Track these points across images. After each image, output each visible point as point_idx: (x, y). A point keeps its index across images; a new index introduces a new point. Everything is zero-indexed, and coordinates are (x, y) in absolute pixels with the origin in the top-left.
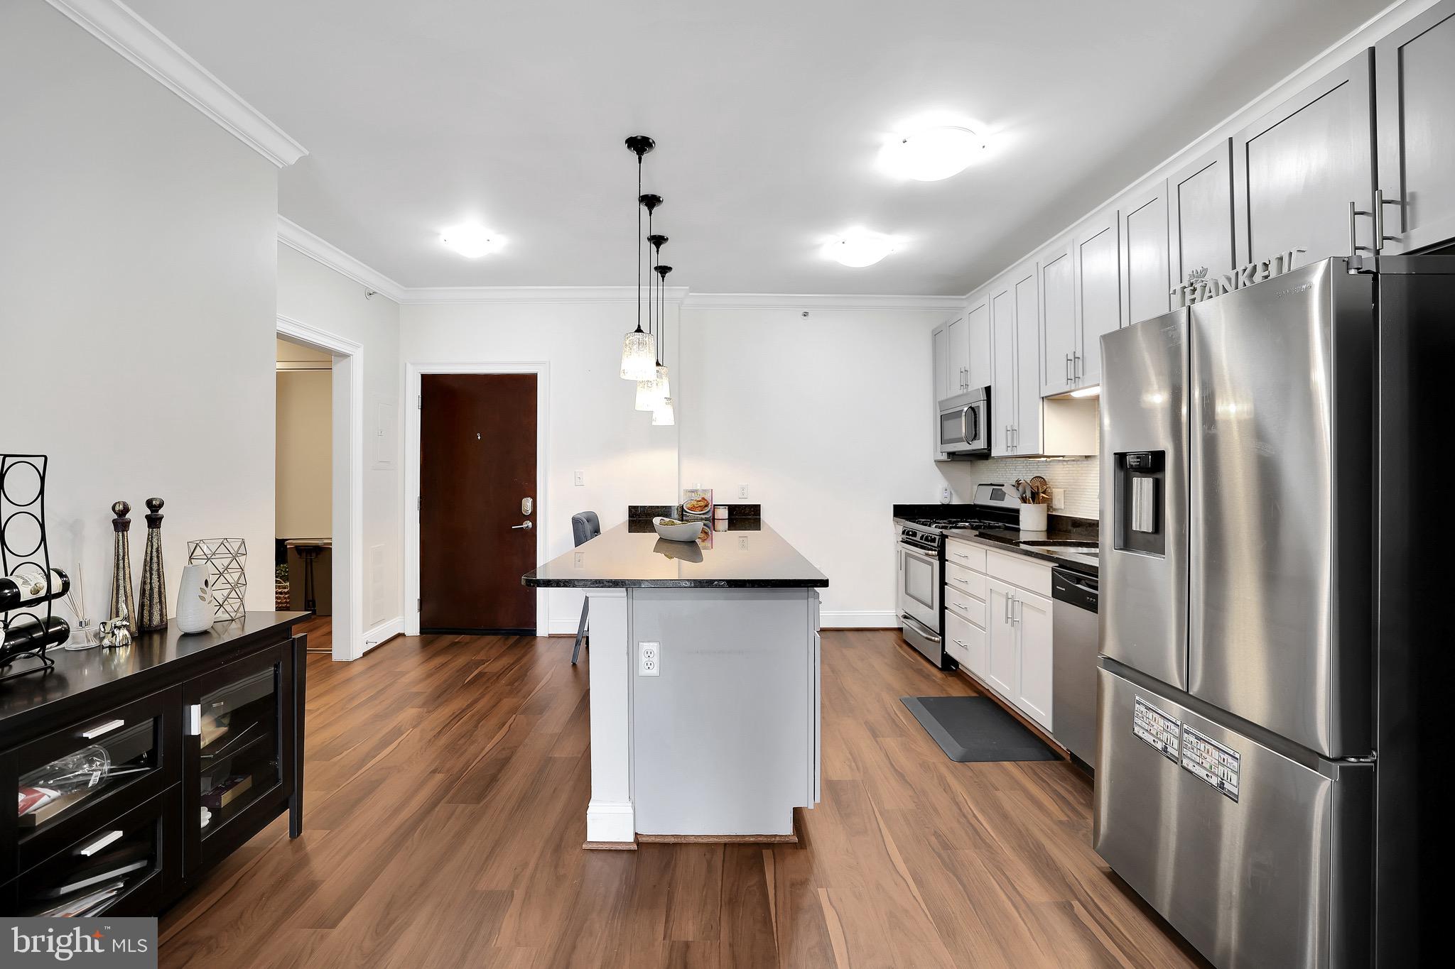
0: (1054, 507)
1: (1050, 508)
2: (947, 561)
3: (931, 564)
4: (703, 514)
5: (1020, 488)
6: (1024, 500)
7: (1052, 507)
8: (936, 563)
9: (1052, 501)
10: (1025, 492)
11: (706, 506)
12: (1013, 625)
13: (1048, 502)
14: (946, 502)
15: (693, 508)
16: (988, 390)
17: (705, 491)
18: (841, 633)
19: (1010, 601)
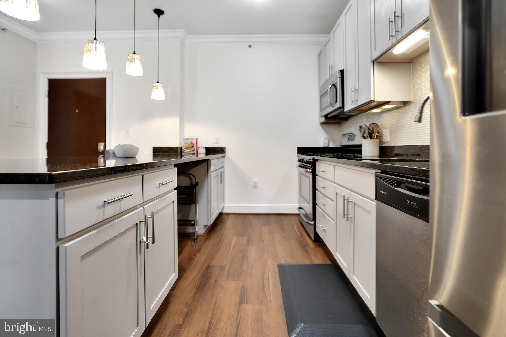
0: (384, 141)
1: (381, 142)
2: (317, 175)
3: (309, 177)
4: (192, 151)
5: (362, 130)
6: (365, 138)
7: (382, 142)
8: (311, 176)
9: (382, 138)
10: (365, 133)
11: (193, 147)
12: (347, 220)
13: (380, 137)
14: (326, 145)
15: (187, 148)
16: (342, 72)
17: (192, 139)
18: (268, 216)
19: (346, 201)
